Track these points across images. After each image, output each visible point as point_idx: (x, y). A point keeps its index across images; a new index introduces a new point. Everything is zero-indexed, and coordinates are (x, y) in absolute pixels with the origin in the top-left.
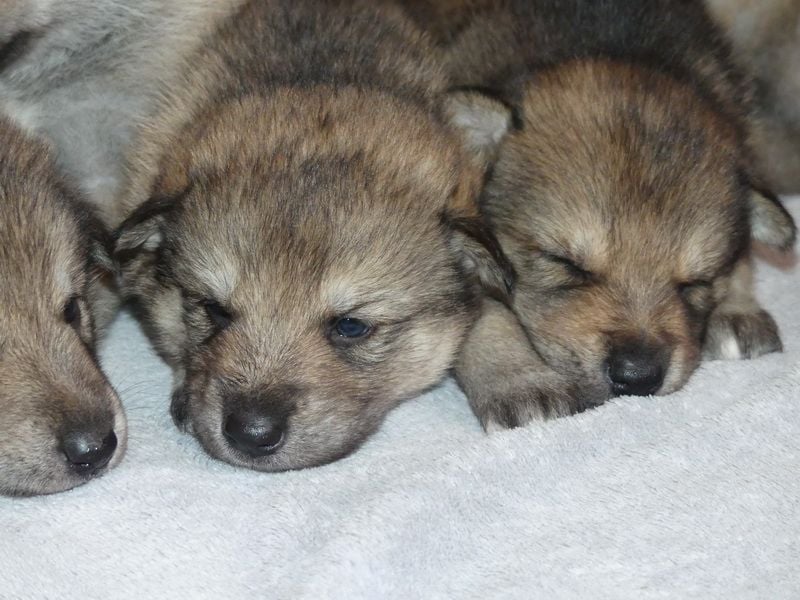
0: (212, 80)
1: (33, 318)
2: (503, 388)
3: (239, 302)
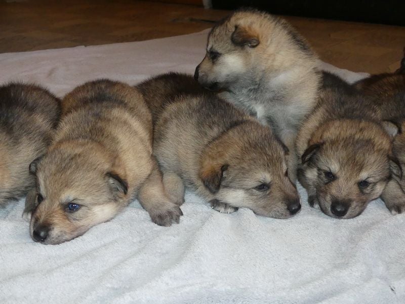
0: (322, 114)
1: (279, 176)
2: (396, 202)
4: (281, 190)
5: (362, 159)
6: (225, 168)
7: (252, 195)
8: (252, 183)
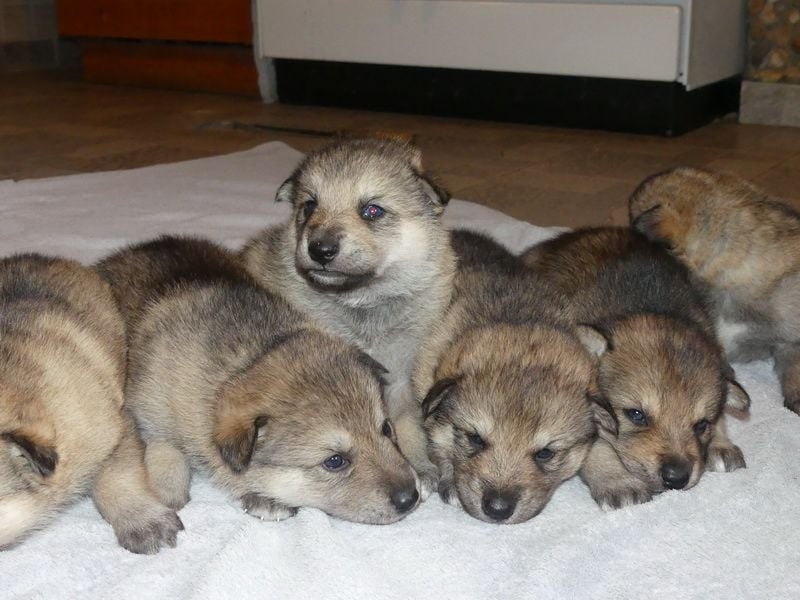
3: (492, 439)
4: (374, 465)
5: (535, 408)
6: (261, 421)
7: (319, 480)
8: (315, 454)
